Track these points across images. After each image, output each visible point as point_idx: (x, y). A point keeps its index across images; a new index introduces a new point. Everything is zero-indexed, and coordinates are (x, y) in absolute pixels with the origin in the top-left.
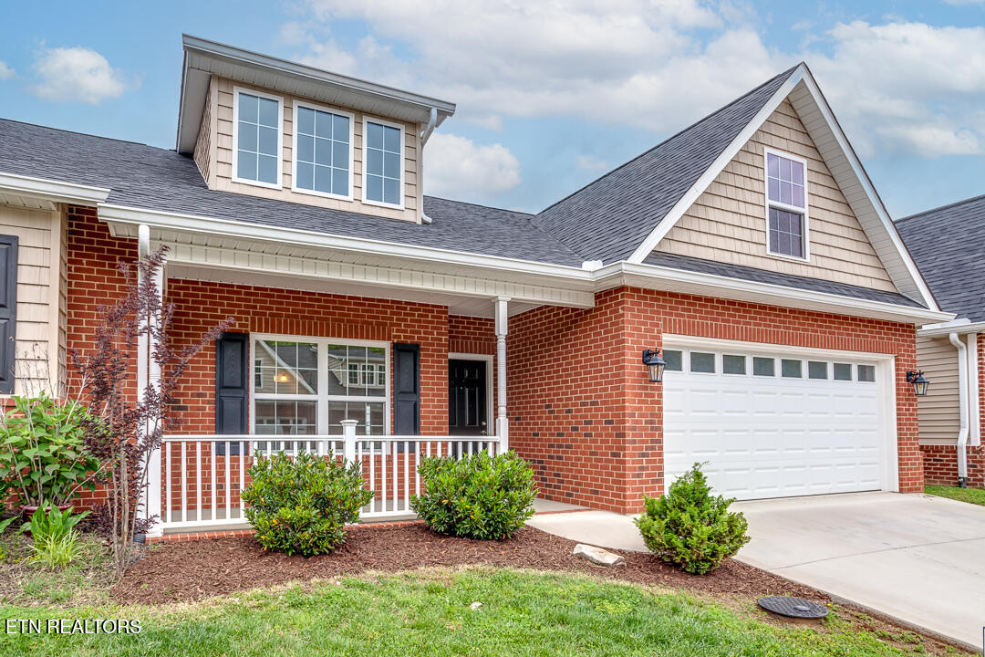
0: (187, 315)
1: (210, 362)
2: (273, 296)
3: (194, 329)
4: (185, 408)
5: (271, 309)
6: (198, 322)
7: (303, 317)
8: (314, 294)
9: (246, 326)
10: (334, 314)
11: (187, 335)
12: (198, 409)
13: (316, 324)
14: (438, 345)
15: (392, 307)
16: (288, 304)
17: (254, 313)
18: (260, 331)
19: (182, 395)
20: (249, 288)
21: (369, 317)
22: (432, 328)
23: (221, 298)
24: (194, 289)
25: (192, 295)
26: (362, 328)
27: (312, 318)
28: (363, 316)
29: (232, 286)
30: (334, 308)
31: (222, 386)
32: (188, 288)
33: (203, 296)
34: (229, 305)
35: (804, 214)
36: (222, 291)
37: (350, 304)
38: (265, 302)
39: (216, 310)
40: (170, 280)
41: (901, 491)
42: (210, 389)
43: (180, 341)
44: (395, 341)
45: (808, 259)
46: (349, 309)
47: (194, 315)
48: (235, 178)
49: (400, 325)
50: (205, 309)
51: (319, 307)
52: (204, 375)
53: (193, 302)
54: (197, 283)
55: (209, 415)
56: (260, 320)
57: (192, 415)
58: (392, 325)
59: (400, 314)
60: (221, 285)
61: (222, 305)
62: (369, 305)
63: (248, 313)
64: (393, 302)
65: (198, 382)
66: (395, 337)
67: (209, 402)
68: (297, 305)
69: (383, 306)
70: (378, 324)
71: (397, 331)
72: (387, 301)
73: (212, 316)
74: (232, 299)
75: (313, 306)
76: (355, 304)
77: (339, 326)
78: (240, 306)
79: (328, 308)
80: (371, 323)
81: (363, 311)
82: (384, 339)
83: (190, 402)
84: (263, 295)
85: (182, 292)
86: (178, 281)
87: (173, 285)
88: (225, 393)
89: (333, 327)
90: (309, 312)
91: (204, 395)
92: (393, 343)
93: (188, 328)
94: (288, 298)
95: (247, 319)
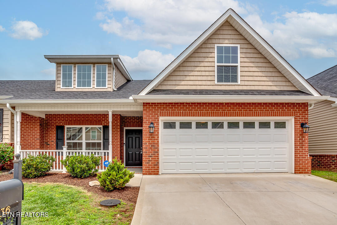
0: (50, 122)
1: (55, 133)
2: (70, 116)
3: (51, 125)
4: (49, 145)
5: (69, 119)
6: (52, 124)
7: (78, 121)
8: (80, 114)
9: (63, 124)
10: (86, 119)
11: (50, 127)
12: (52, 145)
13: (81, 122)
14: (117, 125)
15: (102, 116)
16: (74, 117)
17: (66, 121)
18: (67, 125)
19: (49, 141)
20: (64, 114)
21: (96, 119)
22: (115, 121)
23: (58, 117)
24: (51, 116)
25: (51, 117)
26: (94, 122)
27: (80, 121)
28: (94, 119)
29: (60, 114)
30: (86, 117)
31: (57, 139)
32: (50, 116)
33: (53, 117)
34: (59, 119)
35: (238, 66)
36: (58, 116)
37: (90, 116)
38: (68, 117)
39: (56, 121)
40: (46, 114)
41: (295, 173)
42: (55, 140)
43: (48, 129)
44: (103, 125)
45: (239, 83)
46: (90, 117)
47: (51, 122)
48: (62, 87)
49: (105, 121)
50: (54, 121)
51: (82, 117)
52: (54, 137)
53: (51, 119)
54: (52, 114)
55: (55, 146)
56: (67, 122)
57: (51, 146)
58: (102, 121)
59: (105, 117)
60: (57, 114)
61: (58, 119)
62: (96, 116)
63: (64, 121)
64: (103, 114)
65: (52, 138)
66: (103, 124)
67: (54, 143)
68: (76, 117)
69: (100, 116)
70: (98, 121)
71: (104, 122)
72: (101, 114)
73: (55, 122)
74: (60, 117)
75: (80, 117)
76: (92, 116)
77: (87, 122)
78: (62, 119)
79: (84, 117)
80: (96, 121)
81: (94, 117)
82: (100, 125)
83: (50, 143)
84: (67, 116)
85: (48, 117)
86: (47, 114)
87: (46, 115)
88: (58, 141)
89: (86, 123)
90: (79, 119)
91: (54, 141)
92: (103, 126)
93: (50, 125)
94: (74, 116)
95: (63, 122)
